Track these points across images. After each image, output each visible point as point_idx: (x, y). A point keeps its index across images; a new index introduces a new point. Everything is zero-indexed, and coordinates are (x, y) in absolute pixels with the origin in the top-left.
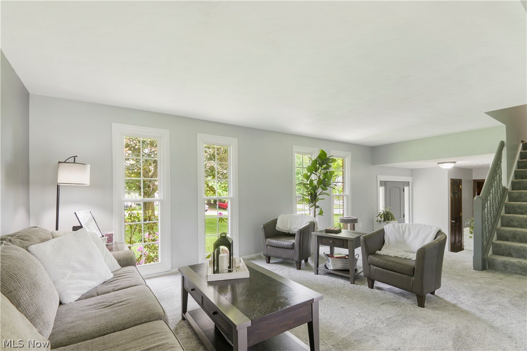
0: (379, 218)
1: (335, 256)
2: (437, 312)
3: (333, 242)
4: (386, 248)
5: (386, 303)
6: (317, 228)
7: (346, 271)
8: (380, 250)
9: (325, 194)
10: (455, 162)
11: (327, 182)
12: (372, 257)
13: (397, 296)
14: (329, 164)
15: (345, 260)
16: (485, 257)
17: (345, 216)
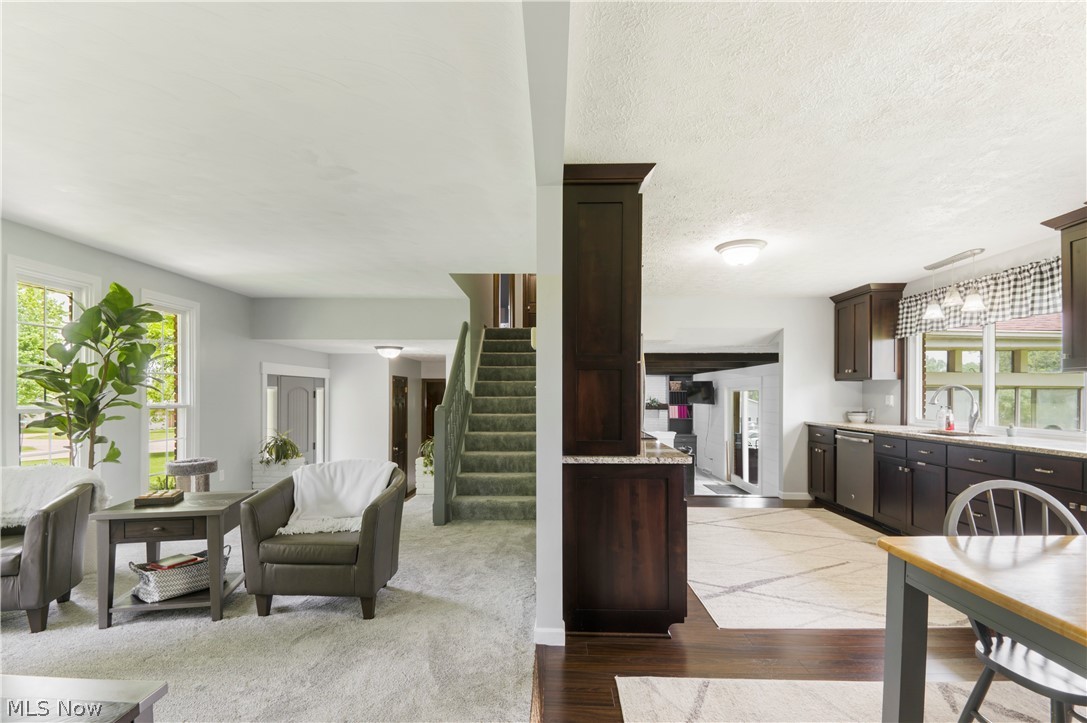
0: (267, 456)
1: (165, 564)
2: (396, 617)
3: (163, 529)
4: (298, 517)
5: (303, 637)
6: (104, 500)
7: (202, 593)
8: (285, 525)
9: (127, 403)
10: (401, 348)
11: (132, 373)
12: (270, 546)
13: (323, 613)
14: (142, 325)
15: (194, 569)
16: (449, 502)
17: (182, 457)
